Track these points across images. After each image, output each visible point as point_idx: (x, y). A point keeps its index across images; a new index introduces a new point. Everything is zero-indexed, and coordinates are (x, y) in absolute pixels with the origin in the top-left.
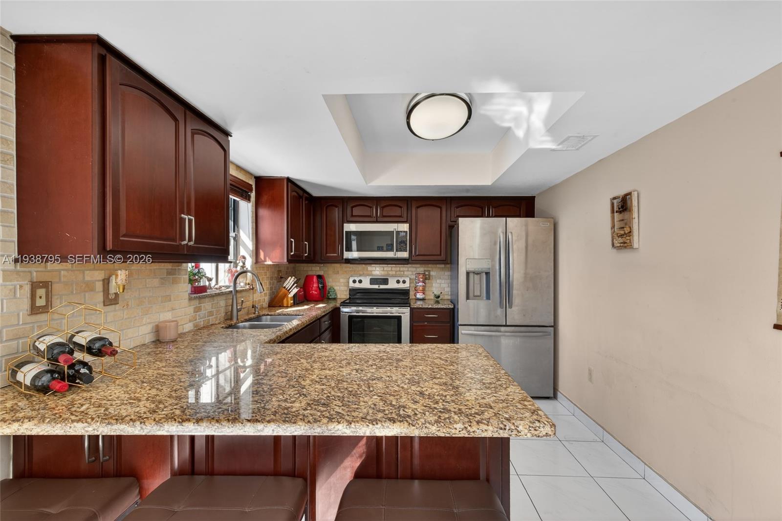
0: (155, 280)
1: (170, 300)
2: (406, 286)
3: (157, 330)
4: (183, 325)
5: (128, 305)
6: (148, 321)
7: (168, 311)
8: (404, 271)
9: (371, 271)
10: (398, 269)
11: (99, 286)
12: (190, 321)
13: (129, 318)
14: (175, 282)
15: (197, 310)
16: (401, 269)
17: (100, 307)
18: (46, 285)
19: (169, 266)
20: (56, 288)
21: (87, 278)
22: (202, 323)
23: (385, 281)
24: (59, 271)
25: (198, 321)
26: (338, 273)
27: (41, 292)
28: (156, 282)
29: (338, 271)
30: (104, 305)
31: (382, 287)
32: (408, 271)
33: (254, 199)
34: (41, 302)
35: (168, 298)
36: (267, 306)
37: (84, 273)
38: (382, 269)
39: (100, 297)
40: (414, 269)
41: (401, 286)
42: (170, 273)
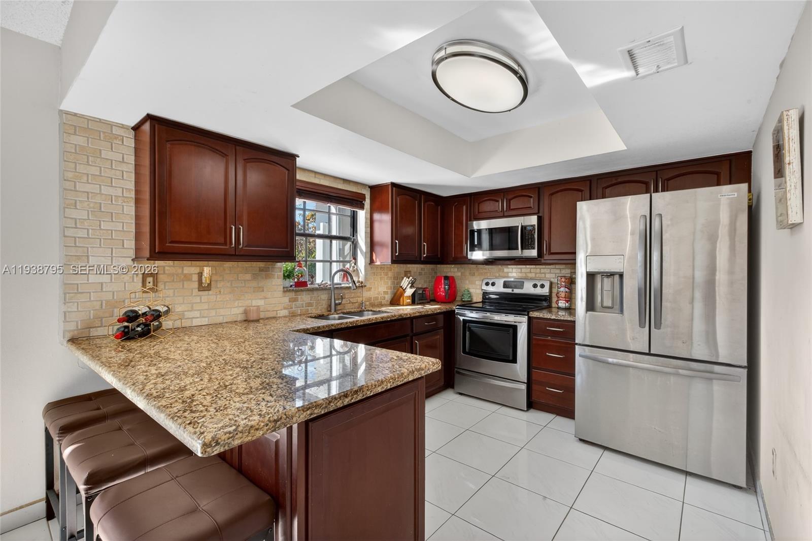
0: (247, 275)
1: (263, 291)
2: (544, 292)
3: (246, 312)
4: (277, 311)
5: (220, 292)
6: (240, 305)
7: (260, 299)
8: (545, 273)
9: (508, 273)
10: (538, 271)
11: (195, 278)
12: (285, 308)
13: (221, 301)
14: (268, 277)
15: (292, 300)
16: (542, 271)
17: (196, 291)
18: (154, 276)
19: (261, 264)
20: (161, 277)
21: (185, 272)
22: (299, 311)
23: (521, 285)
24: (164, 267)
25: (294, 309)
26: (474, 275)
27: (150, 279)
28: (248, 276)
29: (474, 273)
30: (199, 291)
31: (516, 291)
32: (550, 273)
33: (369, 207)
34: (150, 285)
35: (261, 289)
36: (389, 303)
37: (183, 268)
38: (520, 270)
39: (196, 285)
40: (558, 271)
41: (538, 291)
42: (261, 270)
